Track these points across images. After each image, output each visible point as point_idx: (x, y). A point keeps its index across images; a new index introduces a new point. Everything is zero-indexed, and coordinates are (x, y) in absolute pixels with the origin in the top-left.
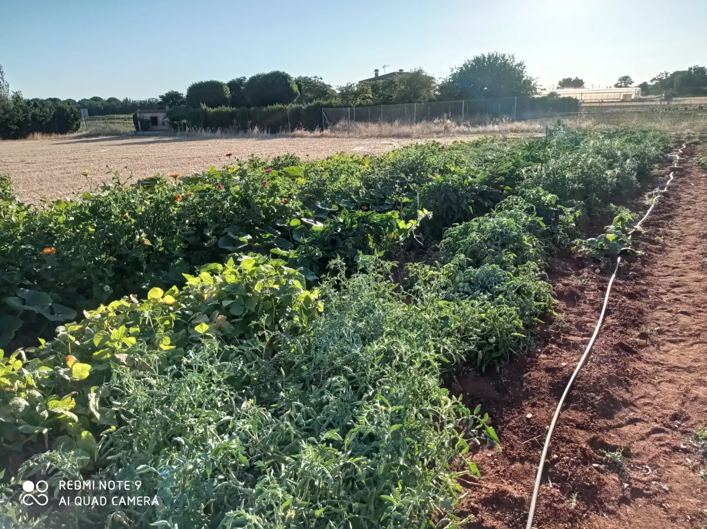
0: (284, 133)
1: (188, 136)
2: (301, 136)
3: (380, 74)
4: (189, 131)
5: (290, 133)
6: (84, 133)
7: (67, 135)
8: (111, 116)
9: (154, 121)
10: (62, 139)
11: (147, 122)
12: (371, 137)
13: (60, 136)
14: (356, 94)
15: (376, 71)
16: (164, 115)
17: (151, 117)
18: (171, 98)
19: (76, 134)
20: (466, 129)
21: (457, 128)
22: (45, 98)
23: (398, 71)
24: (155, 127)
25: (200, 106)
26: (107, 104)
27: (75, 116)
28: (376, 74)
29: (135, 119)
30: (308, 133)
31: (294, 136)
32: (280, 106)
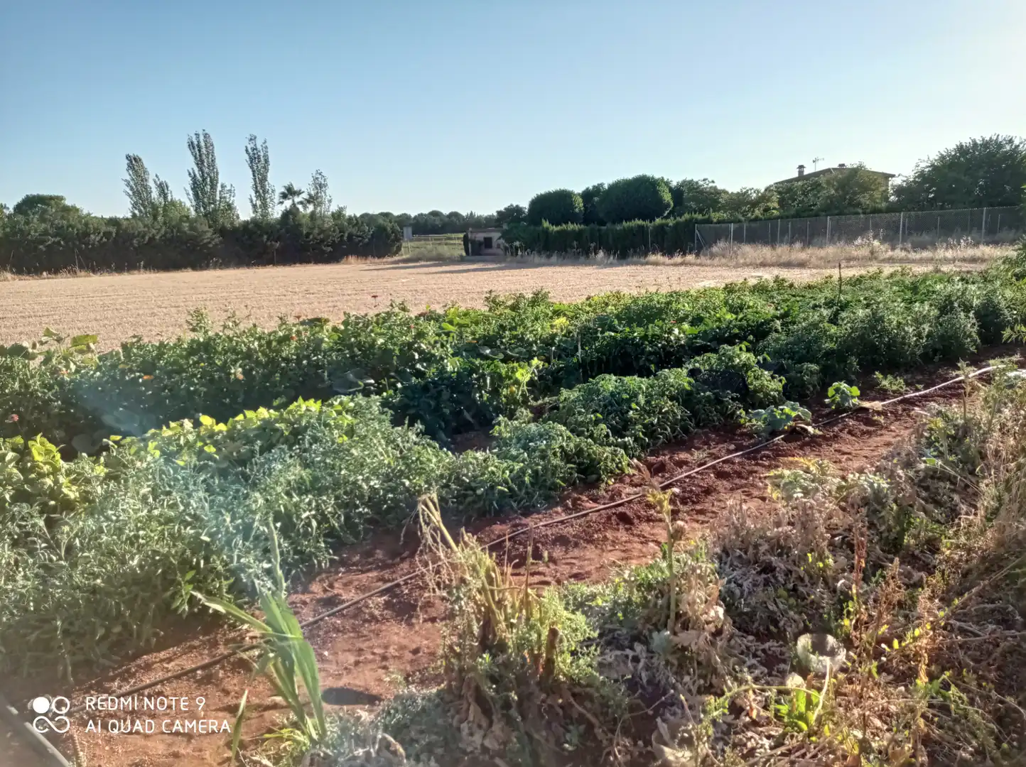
0: (635, 259)
1: (518, 262)
2: (656, 264)
3: (806, 172)
4: (522, 256)
5: (642, 260)
6: (404, 257)
7: (385, 260)
8: (449, 235)
9: (488, 242)
10: (379, 264)
11: (480, 244)
12: (748, 266)
13: (376, 260)
14: (754, 204)
15: (801, 167)
16: (499, 235)
17: (485, 239)
18: (511, 215)
19: (396, 258)
20: (903, 254)
21: (890, 253)
22: (377, 212)
23: (836, 166)
24: (490, 251)
25: (541, 223)
26: (447, 219)
27: (396, 236)
28: (801, 173)
29: (466, 240)
30: (666, 260)
31: (647, 263)
32: (640, 222)
